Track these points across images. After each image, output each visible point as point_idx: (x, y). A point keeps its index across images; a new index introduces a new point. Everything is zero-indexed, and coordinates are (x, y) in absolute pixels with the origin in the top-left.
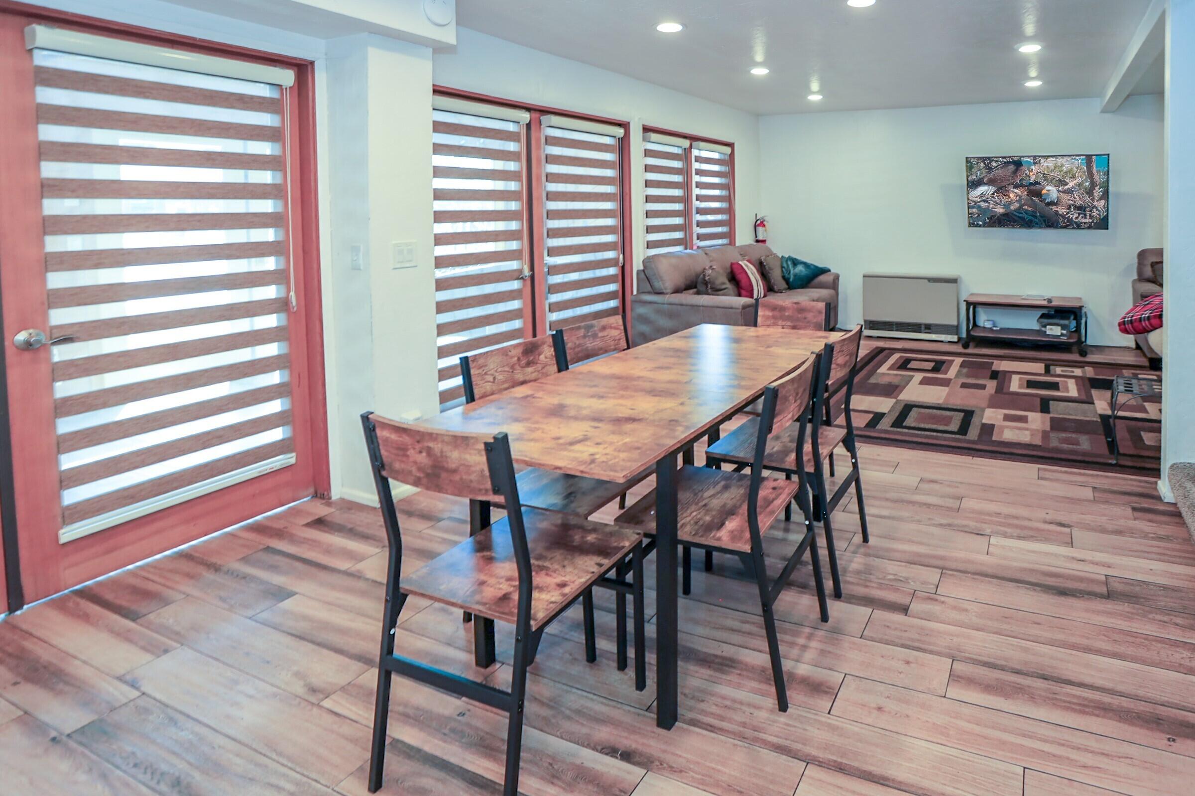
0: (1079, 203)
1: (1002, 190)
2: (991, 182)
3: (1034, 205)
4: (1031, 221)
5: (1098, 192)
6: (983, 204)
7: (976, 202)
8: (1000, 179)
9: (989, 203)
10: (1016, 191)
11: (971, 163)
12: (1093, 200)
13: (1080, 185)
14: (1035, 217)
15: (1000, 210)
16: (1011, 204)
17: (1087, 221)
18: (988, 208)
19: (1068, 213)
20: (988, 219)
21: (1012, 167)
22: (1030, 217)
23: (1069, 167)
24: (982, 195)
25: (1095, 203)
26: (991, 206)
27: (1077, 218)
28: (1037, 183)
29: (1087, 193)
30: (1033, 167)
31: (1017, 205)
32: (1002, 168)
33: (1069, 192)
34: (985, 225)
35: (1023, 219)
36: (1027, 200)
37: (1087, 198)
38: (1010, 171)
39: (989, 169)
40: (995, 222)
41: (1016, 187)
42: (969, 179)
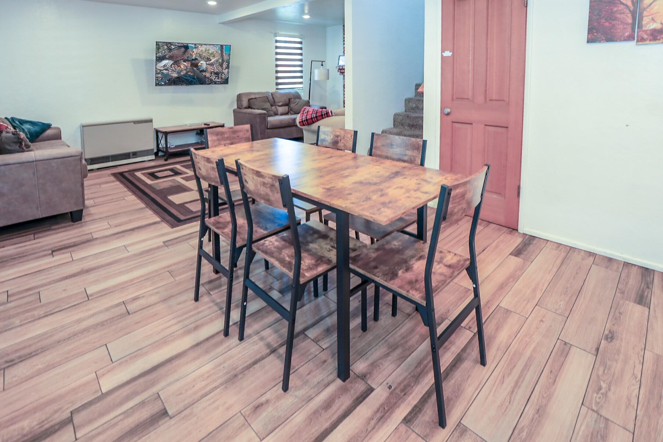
0: (216, 71)
1: (176, 63)
2: (170, 58)
3: (194, 72)
4: (192, 81)
5: (225, 65)
6: (164, 71)
7: (160, 70)
8: (176, 56)
9: (169, 71)
10: (185, 63)
11: (159, 45)
12: (222, 69)
13: (217, 61)
14: (194, 79)
15: (175, 75)
16: (181, 71)
17: (219, 80)
18: (168, 74)
19: (210, 76)
20: (168, 80)
21: (183, 49)
22: (191, 79)
23: (212, 51)
24: (164, 66)
25: (224, 71)
26: (170, 73)
27: (215, 79)
28: (196, 59)
29: (220, 65)
30: (194, 50)
31: (185, 72)
32: (177, 49)
33: (212, 65)
34: (166, 84)
35: (187, 80)
36: (190, 69)
37: (220, 68)
38: (182, 51)
39: (170, 50)
40: (171, 83)
41: (185, 61)
42: (157, 55)
